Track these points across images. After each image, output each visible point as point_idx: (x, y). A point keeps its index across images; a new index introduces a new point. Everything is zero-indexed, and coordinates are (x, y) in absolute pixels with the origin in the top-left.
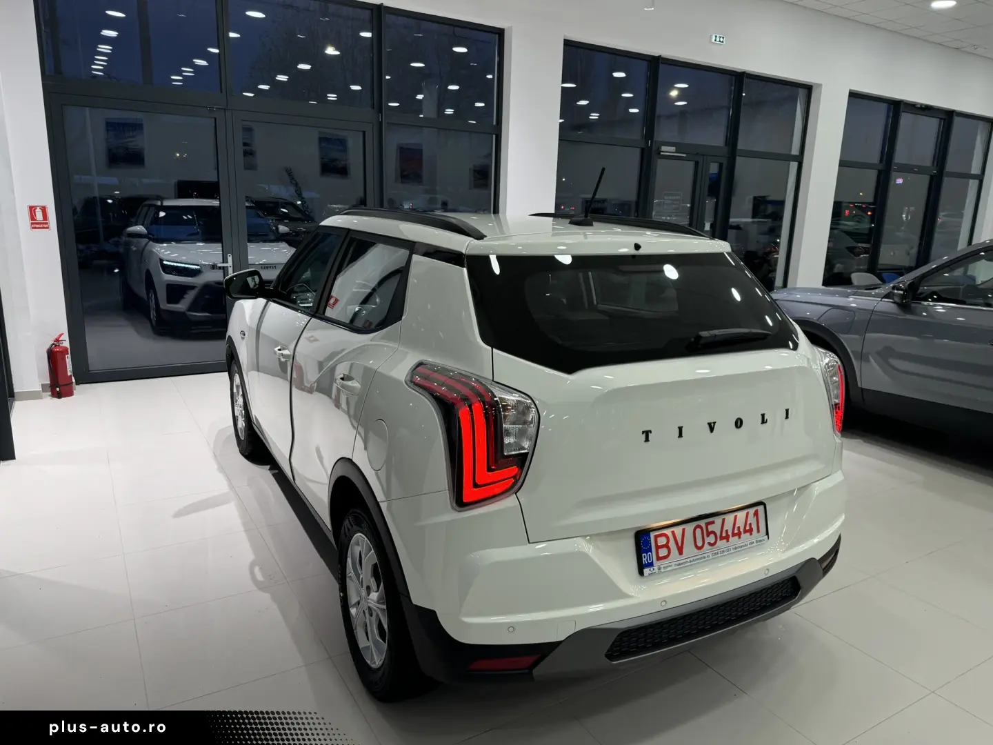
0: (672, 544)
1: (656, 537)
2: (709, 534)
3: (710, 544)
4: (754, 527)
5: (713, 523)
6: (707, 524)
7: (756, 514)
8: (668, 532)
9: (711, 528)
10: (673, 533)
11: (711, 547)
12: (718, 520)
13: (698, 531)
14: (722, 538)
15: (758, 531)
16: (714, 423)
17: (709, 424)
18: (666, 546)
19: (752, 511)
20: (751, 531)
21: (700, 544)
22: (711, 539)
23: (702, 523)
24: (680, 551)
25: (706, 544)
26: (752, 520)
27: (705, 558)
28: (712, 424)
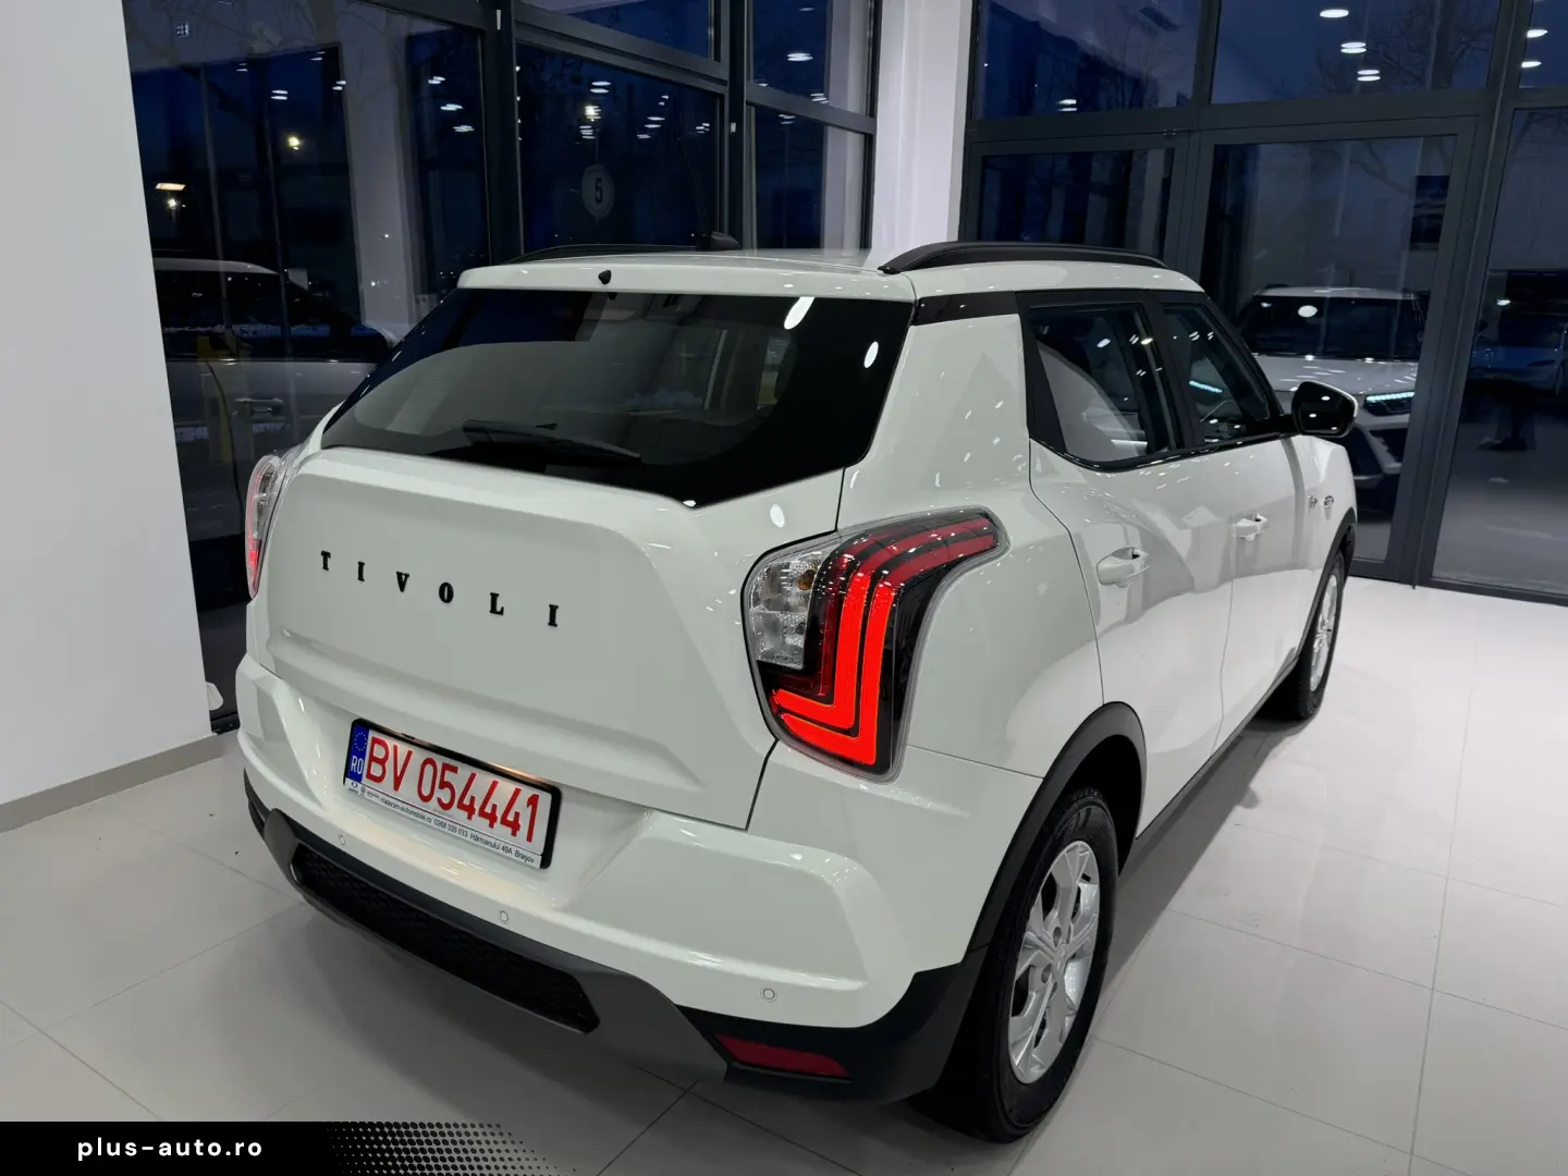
0: (389, 765)
1: (375, 741)
2: (444, 785)
3: (439, 800)
4: (524, 823)
5: (454, 770)
6: (446, 767)
7: (533, 801)
8: (390, 743)
9: (449, 776)
10: (395, 748)
11: (440, 809)
12: (465, 771)
13: (429, 769)
14: (461, 806)
15: (529, 838)
16: (407, 576)
17: (399, 575)
18: (382, 762)
19: (527, 792)
20: (515, 826)
21: (426, 792)
22: (445, 796)
23: (440, 760)
24: (397, 785)
25: (434, 803)
26: (521, 806)
27: (423, 818)
28: (404, 577)
